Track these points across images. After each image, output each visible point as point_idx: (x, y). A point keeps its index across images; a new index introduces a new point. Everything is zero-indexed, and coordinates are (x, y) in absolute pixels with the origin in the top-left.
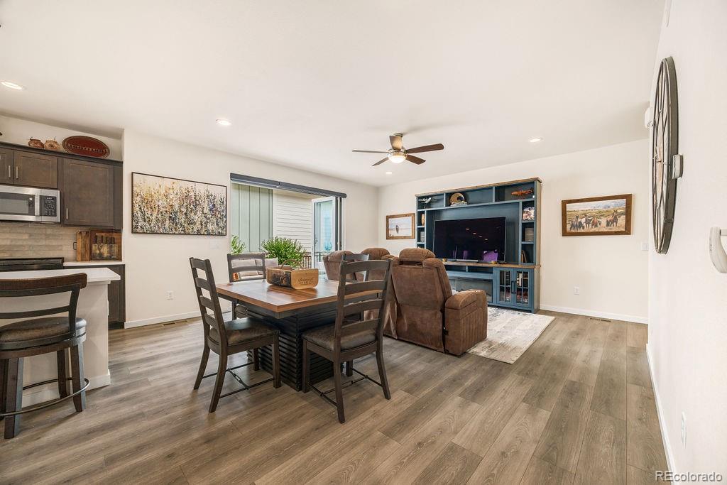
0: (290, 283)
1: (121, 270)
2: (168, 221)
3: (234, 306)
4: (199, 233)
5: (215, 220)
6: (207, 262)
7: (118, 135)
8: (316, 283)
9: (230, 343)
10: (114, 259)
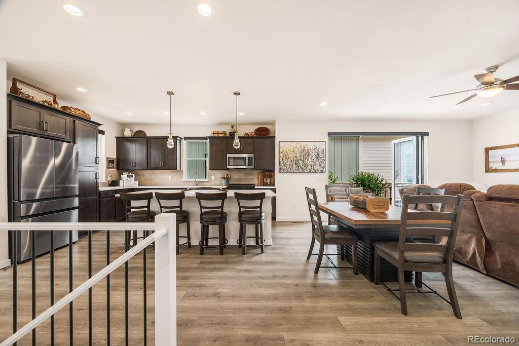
0: (365, 207)
1: (274, 191)
2: (294, 165)
3: (329, 218)
4: (310, 172)
5: (318, 163)
6: (314, 190)
7: (273, 123)
8: (387, 209)
9: (326, 237)
10: (273, 185)
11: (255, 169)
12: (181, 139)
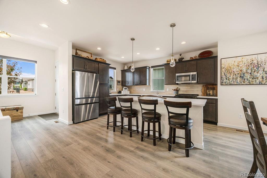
1: (216, 100)
2: (239, 78)
4: (261, 84)
10: (215, 96)
11: (198, 83)
12: (150, 67)
